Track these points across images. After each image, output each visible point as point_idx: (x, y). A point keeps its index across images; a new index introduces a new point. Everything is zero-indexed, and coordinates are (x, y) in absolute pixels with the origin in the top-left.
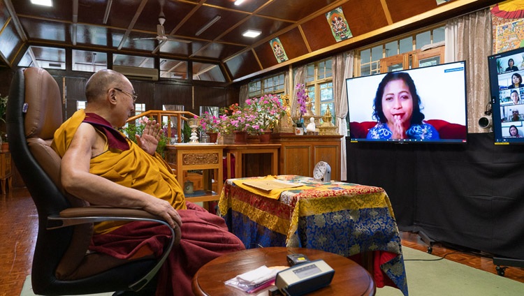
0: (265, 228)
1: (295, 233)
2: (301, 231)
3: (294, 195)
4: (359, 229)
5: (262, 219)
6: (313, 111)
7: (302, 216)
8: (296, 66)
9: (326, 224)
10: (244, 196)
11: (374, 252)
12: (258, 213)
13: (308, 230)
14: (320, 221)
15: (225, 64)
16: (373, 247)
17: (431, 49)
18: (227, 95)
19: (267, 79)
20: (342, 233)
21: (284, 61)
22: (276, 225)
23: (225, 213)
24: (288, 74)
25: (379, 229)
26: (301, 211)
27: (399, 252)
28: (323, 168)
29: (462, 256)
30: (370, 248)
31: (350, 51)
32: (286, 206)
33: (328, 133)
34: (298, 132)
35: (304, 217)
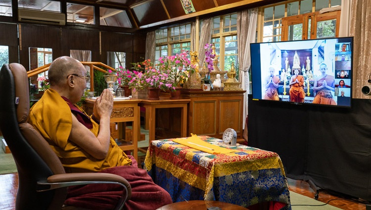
0: (186, 183)
1: (211, 190)
2: (215, 188)
3: (210, 160)
4: (258, 186)
5: (183, 176)
6: (219, 67)
7: (216, 176)
8: (202, 18)
9: (234, 182)
10: (167, 156)
11: (269, 203)
12: (180, 172)
13: (220, 188)
14: (229, 181)
15: (132, 10)
16: (269, 199)
17: (328, 12)
18: (135, 41)
19: (174, 27)
20: (245, 189)
21: (191, 12)
22: (195, 182)
23: (150, 169)
24: (195, 25)
25: (273, 185)
26: (215, 173)
27: (288, 202)
28: (230, 134)
29: (343, 202)
30: (266, 199)
31: (255, 9)
32: (204, 168)
33: (232, 89)
34: (206, 88)
35: (218, 177)
